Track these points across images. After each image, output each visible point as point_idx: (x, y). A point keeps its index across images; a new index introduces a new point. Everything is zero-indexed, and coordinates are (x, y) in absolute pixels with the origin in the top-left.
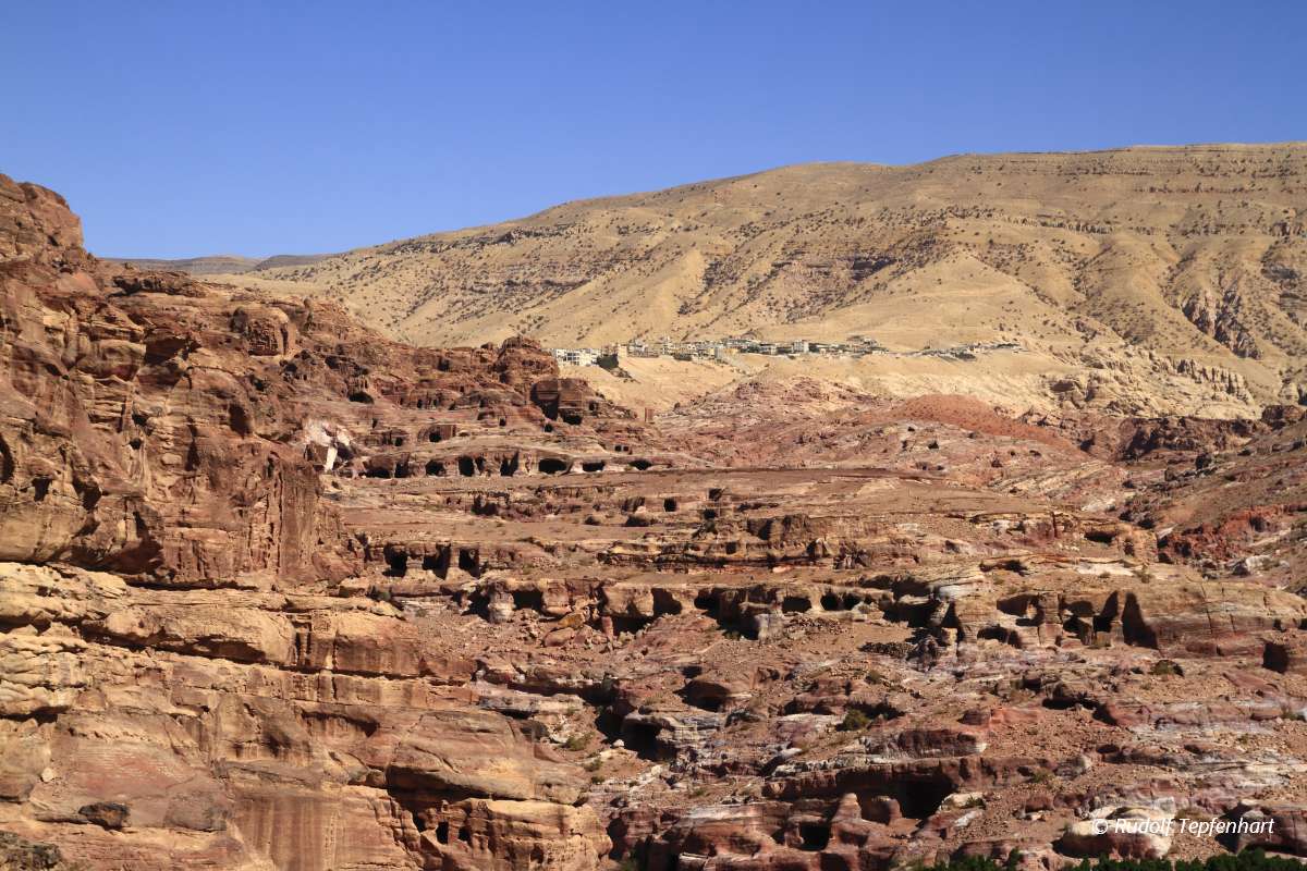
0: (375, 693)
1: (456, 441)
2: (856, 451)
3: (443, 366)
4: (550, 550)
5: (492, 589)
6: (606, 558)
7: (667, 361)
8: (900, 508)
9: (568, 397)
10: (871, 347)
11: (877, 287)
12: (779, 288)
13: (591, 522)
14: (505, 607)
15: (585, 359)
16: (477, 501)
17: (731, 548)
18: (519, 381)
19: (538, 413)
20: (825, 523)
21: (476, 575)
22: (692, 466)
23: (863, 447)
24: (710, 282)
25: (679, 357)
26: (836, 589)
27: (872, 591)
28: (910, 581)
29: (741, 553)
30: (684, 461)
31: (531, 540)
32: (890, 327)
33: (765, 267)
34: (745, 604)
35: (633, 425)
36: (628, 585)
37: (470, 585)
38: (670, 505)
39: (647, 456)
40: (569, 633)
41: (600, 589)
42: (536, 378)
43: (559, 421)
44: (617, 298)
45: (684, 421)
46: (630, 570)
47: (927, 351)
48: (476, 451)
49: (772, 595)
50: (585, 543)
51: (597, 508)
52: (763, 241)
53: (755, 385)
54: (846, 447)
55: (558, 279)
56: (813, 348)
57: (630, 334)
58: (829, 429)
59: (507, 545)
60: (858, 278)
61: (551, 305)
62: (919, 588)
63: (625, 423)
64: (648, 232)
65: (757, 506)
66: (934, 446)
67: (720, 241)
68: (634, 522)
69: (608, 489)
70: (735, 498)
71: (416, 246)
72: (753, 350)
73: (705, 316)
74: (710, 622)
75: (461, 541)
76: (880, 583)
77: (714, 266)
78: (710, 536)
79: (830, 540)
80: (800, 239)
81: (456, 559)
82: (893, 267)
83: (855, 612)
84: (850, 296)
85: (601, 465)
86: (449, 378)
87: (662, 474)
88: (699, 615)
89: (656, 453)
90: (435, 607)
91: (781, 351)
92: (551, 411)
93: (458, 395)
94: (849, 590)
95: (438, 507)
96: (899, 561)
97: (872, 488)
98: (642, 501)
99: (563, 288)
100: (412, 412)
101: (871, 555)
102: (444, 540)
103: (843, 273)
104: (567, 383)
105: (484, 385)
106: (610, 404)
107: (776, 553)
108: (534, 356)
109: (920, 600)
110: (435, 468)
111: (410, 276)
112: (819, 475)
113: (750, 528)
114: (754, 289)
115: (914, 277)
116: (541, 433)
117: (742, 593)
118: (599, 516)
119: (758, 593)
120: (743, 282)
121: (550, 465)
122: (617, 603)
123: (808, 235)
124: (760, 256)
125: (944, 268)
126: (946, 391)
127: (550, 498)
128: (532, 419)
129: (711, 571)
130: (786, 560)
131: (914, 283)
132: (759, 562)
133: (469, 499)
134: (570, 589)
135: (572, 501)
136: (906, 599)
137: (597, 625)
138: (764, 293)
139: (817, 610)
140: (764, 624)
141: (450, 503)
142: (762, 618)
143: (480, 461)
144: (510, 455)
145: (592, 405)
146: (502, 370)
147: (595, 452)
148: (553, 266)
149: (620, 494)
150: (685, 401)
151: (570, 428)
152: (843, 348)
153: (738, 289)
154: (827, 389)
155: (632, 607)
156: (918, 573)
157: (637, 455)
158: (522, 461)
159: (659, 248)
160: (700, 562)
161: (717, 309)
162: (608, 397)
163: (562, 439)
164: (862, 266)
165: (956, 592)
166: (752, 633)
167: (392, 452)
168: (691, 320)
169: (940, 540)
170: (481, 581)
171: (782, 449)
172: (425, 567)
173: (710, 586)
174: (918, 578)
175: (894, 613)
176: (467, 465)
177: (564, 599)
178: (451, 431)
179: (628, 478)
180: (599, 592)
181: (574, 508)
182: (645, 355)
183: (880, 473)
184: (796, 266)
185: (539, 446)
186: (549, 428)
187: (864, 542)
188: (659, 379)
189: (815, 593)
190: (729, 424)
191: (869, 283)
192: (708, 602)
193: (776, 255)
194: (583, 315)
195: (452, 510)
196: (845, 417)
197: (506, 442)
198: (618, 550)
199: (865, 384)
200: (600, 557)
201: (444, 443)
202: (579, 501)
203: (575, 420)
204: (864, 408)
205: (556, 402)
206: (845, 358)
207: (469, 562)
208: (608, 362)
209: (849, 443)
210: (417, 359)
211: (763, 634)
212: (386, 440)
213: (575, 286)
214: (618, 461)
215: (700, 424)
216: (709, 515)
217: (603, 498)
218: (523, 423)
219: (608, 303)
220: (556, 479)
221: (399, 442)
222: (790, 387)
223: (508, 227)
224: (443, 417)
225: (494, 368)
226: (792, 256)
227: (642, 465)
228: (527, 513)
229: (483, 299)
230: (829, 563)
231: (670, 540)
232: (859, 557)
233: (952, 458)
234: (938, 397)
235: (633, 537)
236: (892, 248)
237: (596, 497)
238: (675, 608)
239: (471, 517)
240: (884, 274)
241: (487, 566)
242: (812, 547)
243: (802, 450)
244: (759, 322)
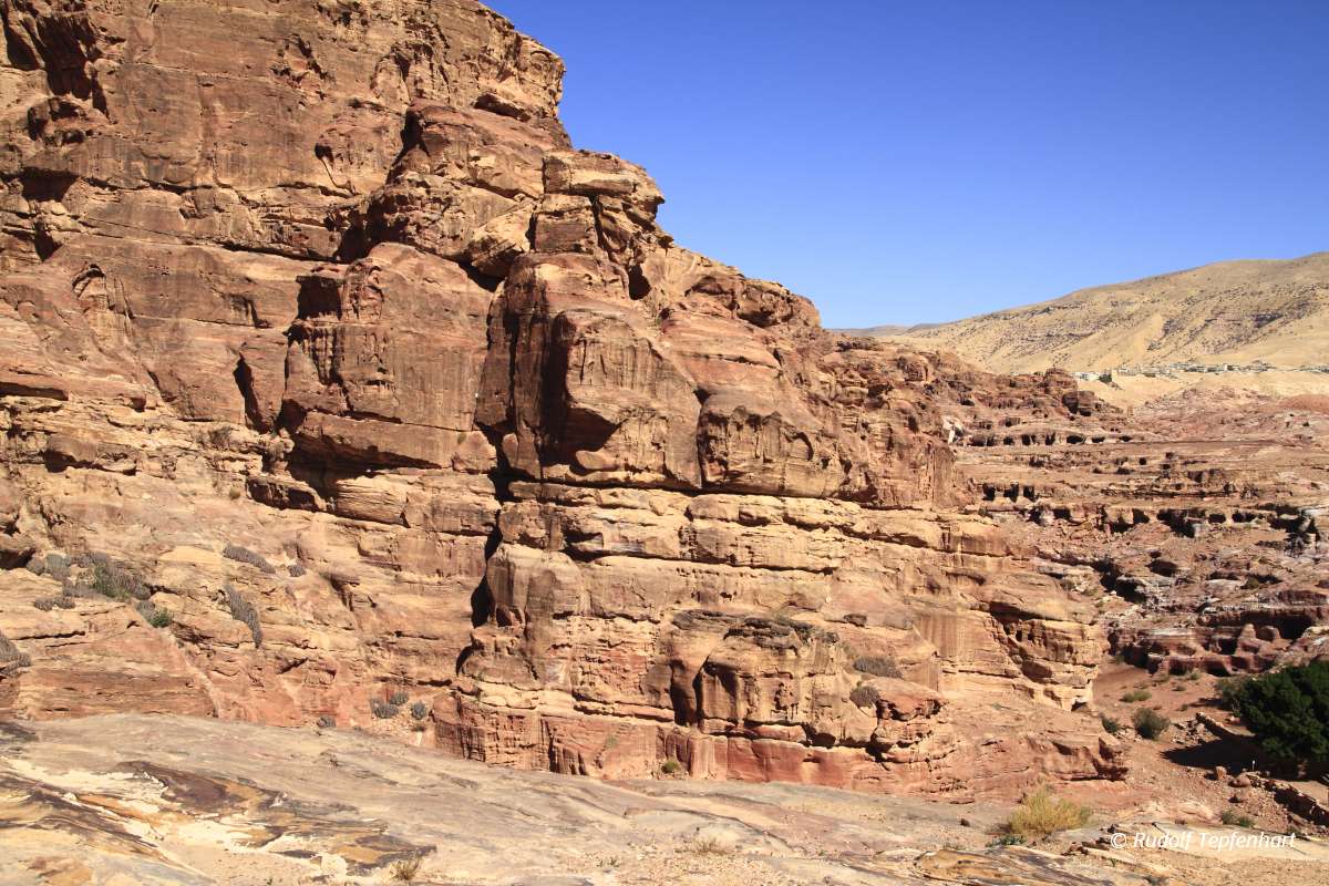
0: (983, 564)
1: (1020, 426)
2: (1257, 427)
3: (1012, 385)
4: (1074, 487)
5: (1042, 508)
6: (1106, 492)
7: (1141, 377)
8: (1282, 463)
9: (1083, 401)
10: (1267, 367)
11: (1271, 331)
12: (1209, 334)
13: (1096, 471)
14: (1049, 518)
15: (1093, 377)
16: (1032, 460)
17: (1178, 487)
18: (1055, 392)
19: (1066, 410)
20: (1235, 473)
21: (1033, 500)
22: (1156, 440)
23: (1261, 426)
24: (1166, 331)
25: (1148, 375)
26: (1241, 510)
27: (1263, 512)
28: (1287, 506)
29: (1184, 490)
30: (1150, 435)
31: (1063, 482)
32: (1278, 355)
33: (1200, 322)
34: (1186, 518)
35: (1121, 416)
36: (1119, 507)
37: (1029, 505)
38: (1143, 461)
39: (1129, 434)
40: (1085, 532)
41: (1102, 509)
42: (1065, 391)
43: (1078, 415)
44: (1112, 341)
45: (1151, 411)
46: (1120, 498)
47: (1303, 368)
48: (1031, 432)
49: (1203, 513)
50: (1094, 484)
51: (1100, 463)
52: (1199, 306)
53: (1194, 391)
54: (1250, 426)
55: (1076, 332)
56: (1230, 368)
57: (1118, 362)
58: (1239, 415)
59: (1050, 485)
60: (1259, 326)
61: (1073, 347)
62: (1293, 511)
63: (1116, 416)
64: (1129, 304)
65: (1194, 462)
66: (1306, 425)
67: (1172, 307)
68: (1122, 472)
69: (1107, 452)
70: (1181, 458)
71: (995, 316)
72: (1193, 370)
73: (1163, 351)
74: (1166, 528)
75: (1025, 482)
76: (1269, 507)
77: (1169, 322)
78: (1166, 480)
79: (1238, 483)
80: (1222, 305)
81: (1021, 492)
82: (1281, 320)
83: (1253, 523)
84: (1254, 337)
85: (1102, 439)
86: (1016, 392)
87: (1138, 444)
88: (1160, 524)
89: (1134, 432)
90: (1011, 518)
91: (1210, 370)
92: (1074, 409)
93: (1020, 401)
94: (1249, 511)
95: (1011, 463)
96: (1280, 495)
97: (1264, 452)
98: (1126, 459)
99: (1079, 337)
100: (997, 410)
101: (1263, 491)
102: (1015, 482)
103: (1249, 324)
104: (1082, 394)
105: (1035, 395)
106: (1108, 405)
107: (1205, 490)
108: (1064, 379)
109: (1293, 517)
110: (1008, 441)
111: (992, 333)
112: (1232, 444)
113: (1190, 475)
114: (1193, 335)
115: (1295, 325)
116: (1068, 422)
117: (1185, 512)
118: (1101, 468)
119: (1194, 512)
120: (1187, 331)
121: (1073, 439)
122: (1112, 517)
123: (1228, 302)
124: (1197, 315)
125: (1314, 319)
126: (1315, 392)
127: (1073, 458)
128: (1062, 414)
129: (1166, 500)
130: (1211, 494)
131: (1293, 329)
132: (1195, 495)
133: (1028, 458)
134: (1086, 509)
135: (1085, 459)
136: (1284, 516)
137: (1101, 528)
138: (1200, 337)
139: (1229, 522)
140: (1198, 529)
141: (1017, 460)
142: (1197, 527)
143: (1034, 437)
144: (1051, 434)
145: (1097, 406)
146: (1045, 386)
147: (1099, 432)
148: (1073, 325)
149: (1114, 456)
150: (1151, 400)
151: (1084, 418)
152: (1249, 368)
153: (1184, 335)
154: (1238, 392)
155: (1120, 519)
156: (1292, 502)
157: (1123, 433)
158: (1057, 438)
159: (1136, 312)
160: (1160, 494)
161: (1172, 346)
162: (1107, 401)
163: (1080, 425)
164: (1262, 319)
165: (1315, 513)
166: (1191, 534)
167: (985, 432)
168: (1155, 353)
169: (1307, 482)
170: (1036, 504)
171: (1211, 427)
172: (1005, 496)
173: (1166, 508)
174: (1291, 505)
175: (1276, 524)
176: (1026, 440)
177: (1082, 514)
178: (1017, 421)
179: (1118, 446)
180: (1102, 510)
181: (1087, 463)
182: (1129, 374)
183: (1270, 442)
184: (1220, 321)
185: (1067, 429)
186: (1072, 419)
187: (1259, 484)
188: (1136, 388)
189: (1229, 513)
190: (1178, 412)
191: (1265, 329)
192: (1165, 517)
193: (1208, 315)
194: (1092, 352)
195: (1018, 464)
196: (1250, 408)
197: (1048, 426)
198: (1112, 487)
199: (1263, 388)
200: (1103, 491)
201: (1013, 427)
202: (1089, 459)
203: (1087, 414)
204: (1262, 403)
205: (1076, 404)
206: (1250, 373)
207: (1029, 493)
208: (1106, 379)
209: (1252, 423)
210: (998, 381)
211: (1197, 535)
212: (981, 426)
213: (1086, 336)
214: (1113, 437)
215: (1160, 413)
216: (1166, 467)
217: (1104, 457)
218: (1057, 416)
219: (1105, 345)
220: (1077, 447)
221: (989, 427)
222: (1216, 391)
223: (1047, 305)
224: (1012, 413)
225: (1041, 385)
226: (1217, 315)
227: (1126, 439)
228: (1060, 466)
229: (1033, 345)
230: (1237, 496)
231: (1143, 483)
232: (1255, 492)
233: (1317, 432)
234: (1310, 396)
235: (1121, 480)
236: (1281, 308)
237: (1099, 457)
238: (1146, 520)
239: (1029, 469)
240: (1275, 324)
241: (1038, 496)
242: (1227, 487)
243: (1223, 428)
244: (1196, 354)
